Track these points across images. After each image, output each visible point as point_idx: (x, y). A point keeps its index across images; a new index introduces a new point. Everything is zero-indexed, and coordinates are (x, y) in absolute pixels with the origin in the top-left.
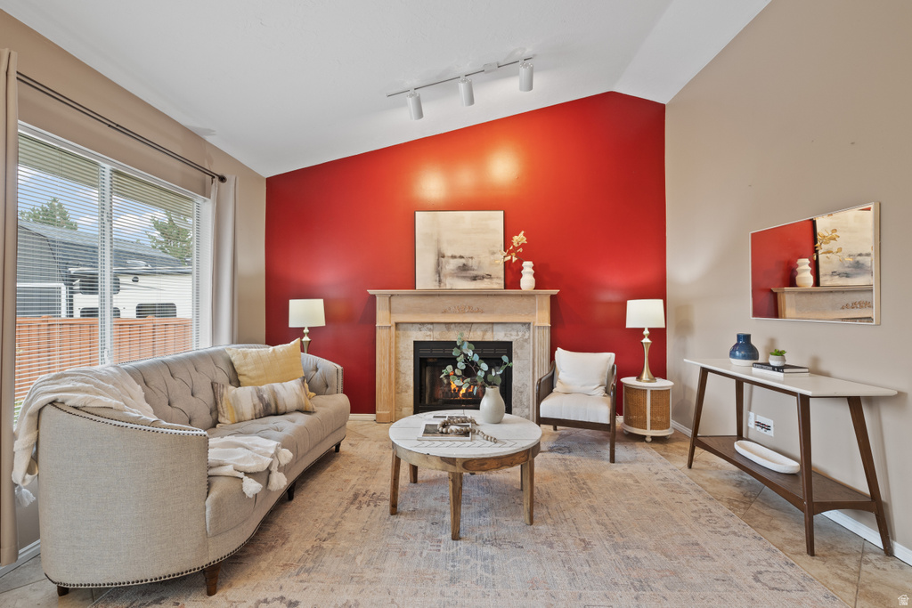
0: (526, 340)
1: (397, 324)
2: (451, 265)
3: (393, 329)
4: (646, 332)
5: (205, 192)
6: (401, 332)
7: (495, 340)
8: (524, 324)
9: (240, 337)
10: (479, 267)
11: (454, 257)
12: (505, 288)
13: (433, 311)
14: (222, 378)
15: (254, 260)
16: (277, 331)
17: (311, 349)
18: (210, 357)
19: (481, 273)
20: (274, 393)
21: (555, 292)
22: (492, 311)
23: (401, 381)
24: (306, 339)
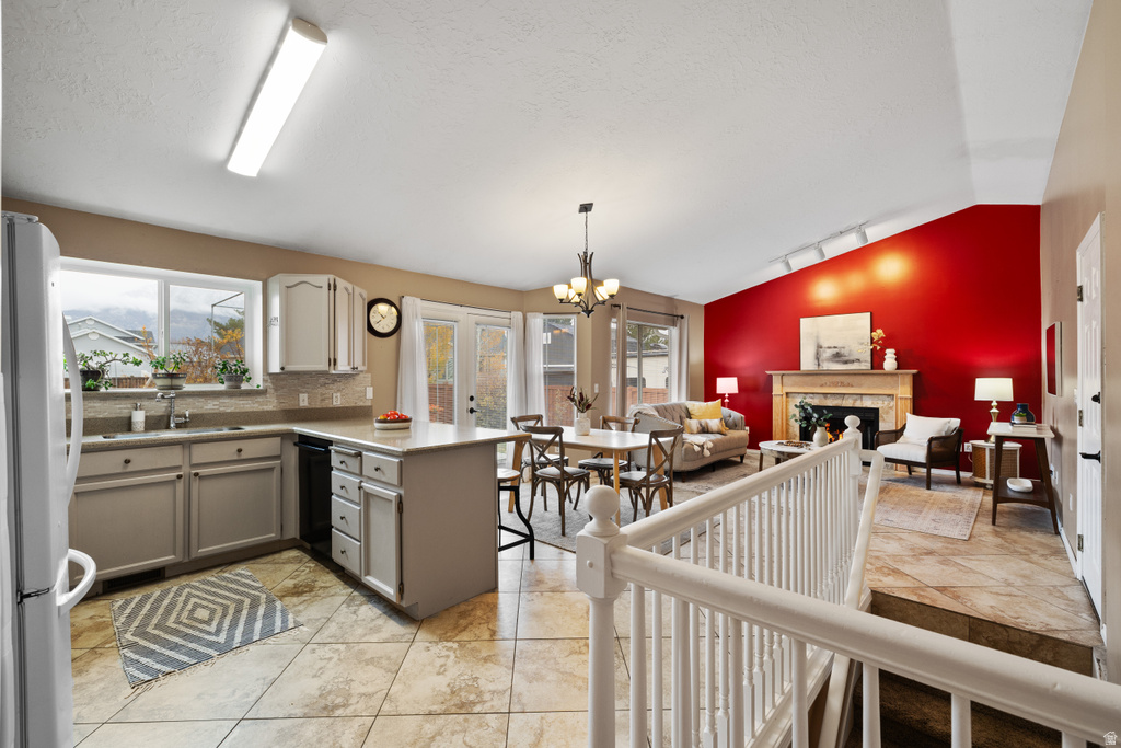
0: (891, 408)
1: (787, 394)
2: (828, 353)
3: (784, 396)
4: (994, 404)
5: (674, 325)
6: (790, 399)
7: (864, 406)
8: (889, 395)
9: (692, 397)
10: (850, 354)
11: (829, 348)
12: (872, 368)
13: (814, 385)
14: (684, 415)
15: (697, 354)
16: (710, 394)
17: (731, 406)
18: (679, 406)
19: (851, 358)
20: (707, 423)
21: (915, 371)
22: (860, 386)
23: (791, 431)
24: (727, 400)
